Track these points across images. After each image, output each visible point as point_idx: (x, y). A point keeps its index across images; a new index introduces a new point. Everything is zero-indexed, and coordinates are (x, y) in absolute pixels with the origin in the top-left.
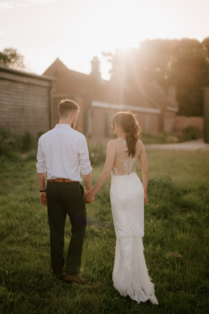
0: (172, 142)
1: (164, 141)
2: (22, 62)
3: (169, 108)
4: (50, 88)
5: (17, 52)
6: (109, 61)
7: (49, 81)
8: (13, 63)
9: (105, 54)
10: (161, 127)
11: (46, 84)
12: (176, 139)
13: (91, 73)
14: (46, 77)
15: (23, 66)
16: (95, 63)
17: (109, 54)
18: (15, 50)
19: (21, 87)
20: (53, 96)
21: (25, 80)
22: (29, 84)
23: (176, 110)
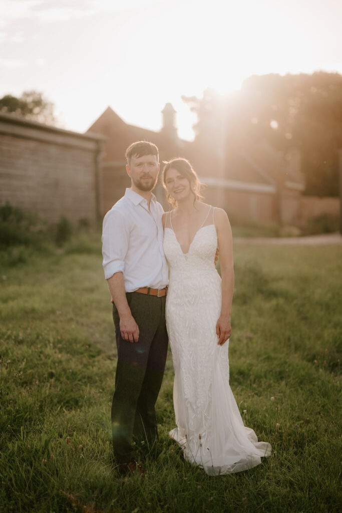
0: (290, 236)
1: (277, 234)
2: (51, 114)
3: (290, 184)
4: (97, 152)
5: (43, 98)
6: (192, 109)
7: (97, 141)
8: (37, 114)
9: (185, 99)
10: (276, 212)
11: (91, 146)
12: (296, 231)
13: (164, 130)
14: (92, 135)
15: (53, 119)
16: (169, 114)
17: (193, 99)
18: (40, 95)
19: (53, 150)
20: (102, 165)
21: (60, 139)
22: (66, 146)
23: (301, 187)
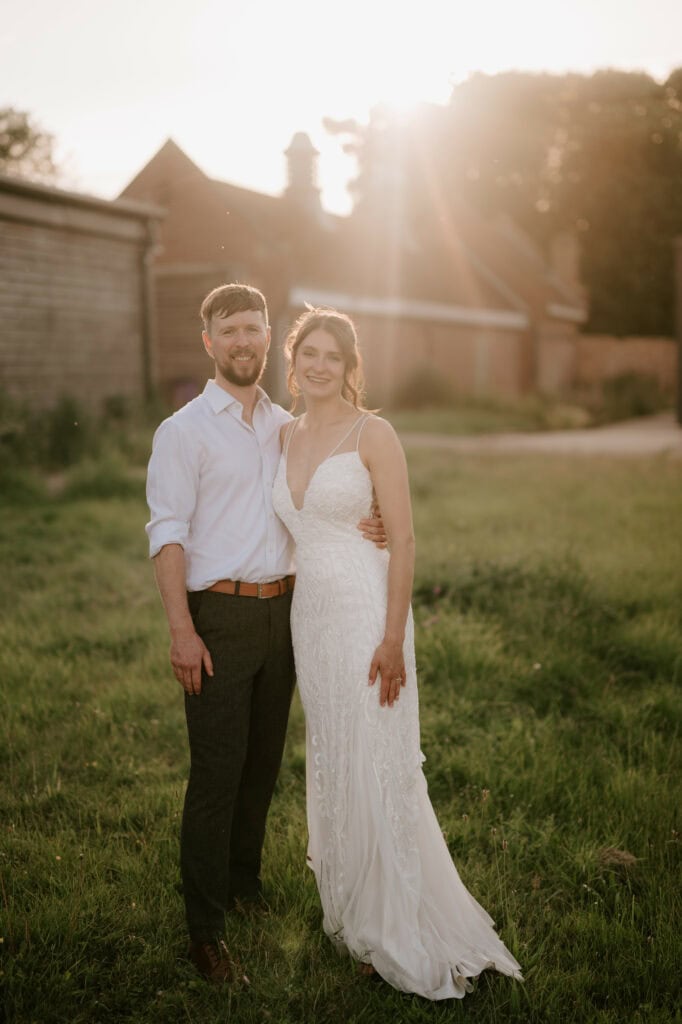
0: (567, 426)
1: (540, 424)
2: (48, 158)
3: (557, 310)
4: (144, 244)
5: (30, 123)
6: (347, 148)
7: (142, 219)
8: (19, 158)
9: (332, 126)
10: (528, 375)
11: (130, 230)
12: (580, 416)
13: (289, 192)
14: (131, 205)
15: (53, 170)
16: (301, 157)
17: (347, 126)
18: (24, 116)
19: (41, 240)
20: (154, 271)
21: (56, 216)
22: (71, 231)
23: (578, 314)
